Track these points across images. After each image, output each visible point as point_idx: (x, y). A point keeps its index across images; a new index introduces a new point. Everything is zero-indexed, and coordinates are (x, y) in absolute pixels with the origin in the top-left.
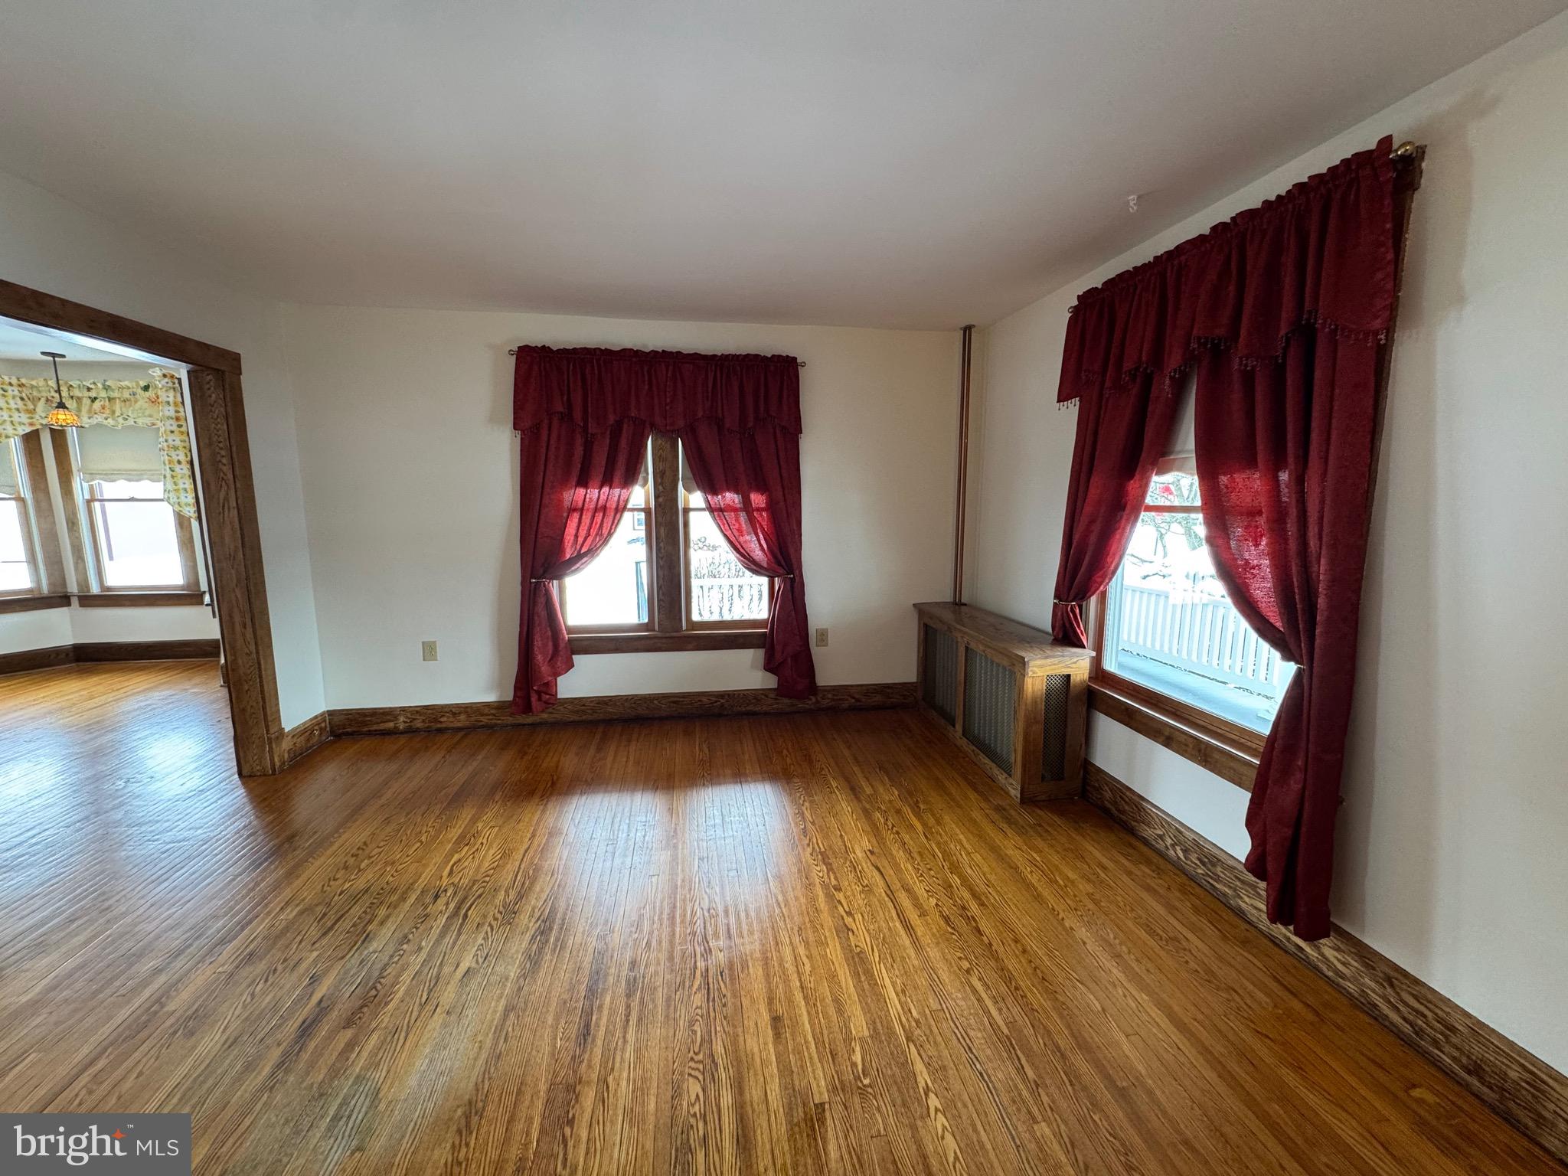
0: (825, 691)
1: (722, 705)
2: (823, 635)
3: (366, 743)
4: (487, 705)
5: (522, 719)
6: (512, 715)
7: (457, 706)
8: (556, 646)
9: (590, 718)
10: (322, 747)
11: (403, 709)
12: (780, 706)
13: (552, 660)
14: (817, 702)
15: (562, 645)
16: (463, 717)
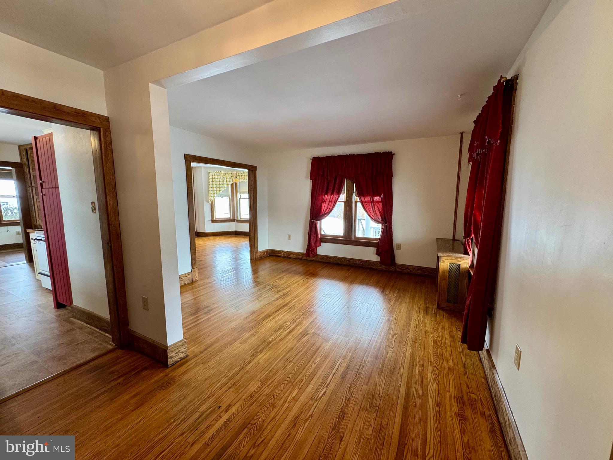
0: (399, 266)
1: (363, 264)
2: (399, 246)
3: (274, 258)
4: (300, 253)
5: (308, 258)
6: (306, 257)
7: (294, 252)
8: (316, 239)
9: (325, 261)
10: (266, 257)
11: (283, 251)
12: (382, 268)
13: (315, 243)
14: (395, 269)
15: (318, 239)
16: (295, 255)
